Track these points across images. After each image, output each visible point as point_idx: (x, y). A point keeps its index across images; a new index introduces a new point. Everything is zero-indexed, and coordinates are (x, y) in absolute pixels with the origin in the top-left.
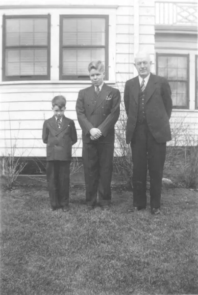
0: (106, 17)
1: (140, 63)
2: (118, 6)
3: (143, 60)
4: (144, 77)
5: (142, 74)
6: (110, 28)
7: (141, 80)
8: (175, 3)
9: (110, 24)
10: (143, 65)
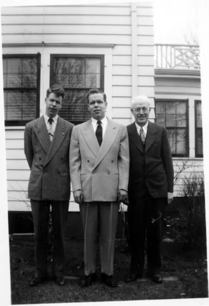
0: (101, 58)
1: (139, 109)
2: (115, 45)
3: (142, 106)
4: (142, 124)
5: (140, 121)
6: (106, 69)
7: (138, 128)
8: (173, 46)
9: (106, 64)
10: (142, 112)
